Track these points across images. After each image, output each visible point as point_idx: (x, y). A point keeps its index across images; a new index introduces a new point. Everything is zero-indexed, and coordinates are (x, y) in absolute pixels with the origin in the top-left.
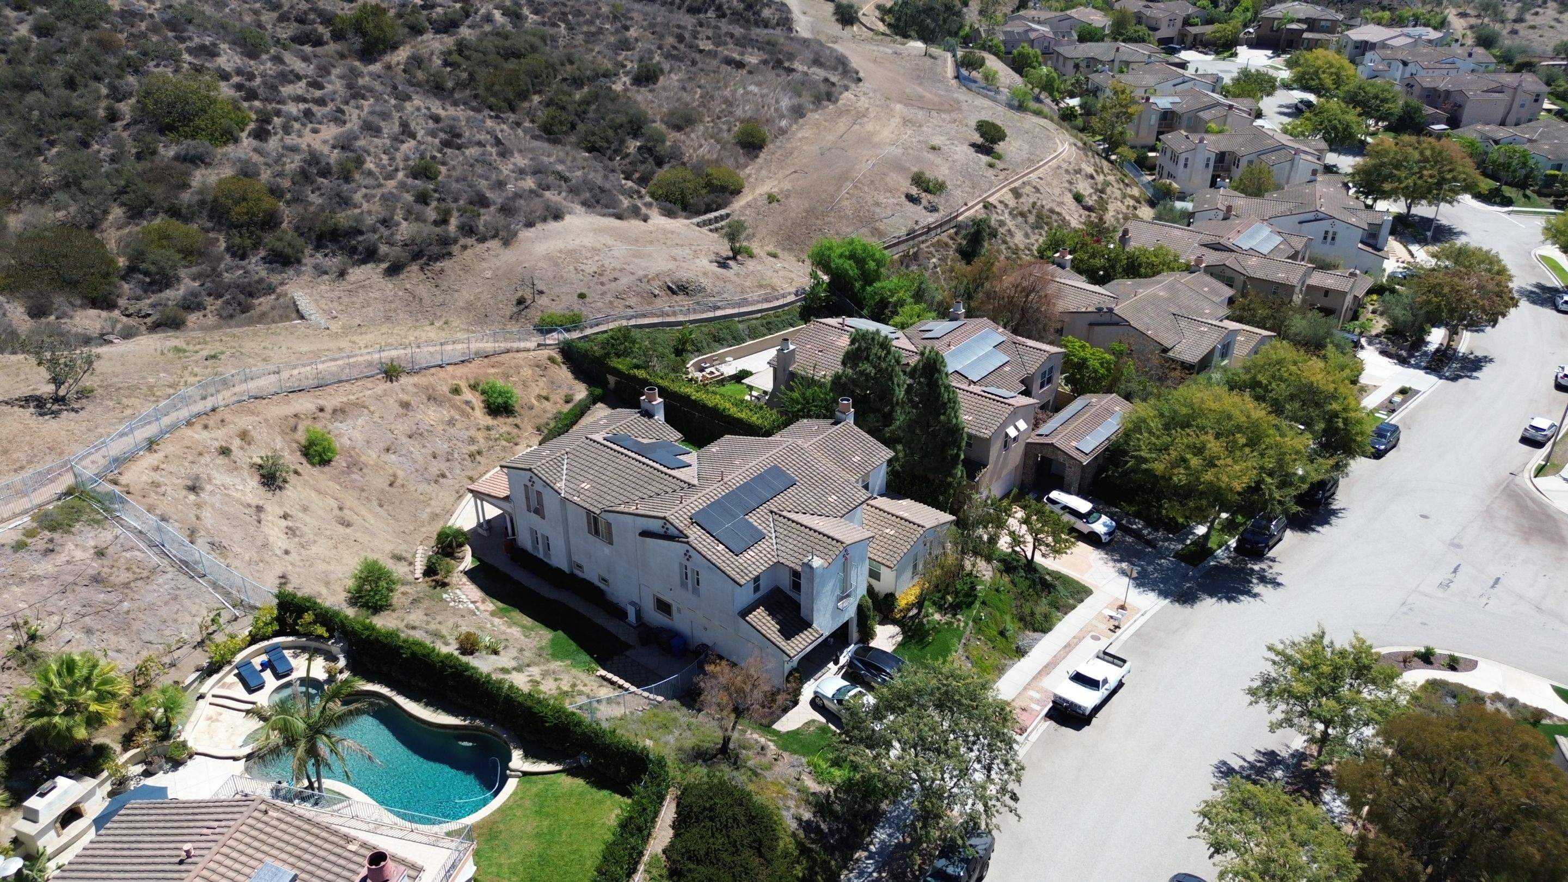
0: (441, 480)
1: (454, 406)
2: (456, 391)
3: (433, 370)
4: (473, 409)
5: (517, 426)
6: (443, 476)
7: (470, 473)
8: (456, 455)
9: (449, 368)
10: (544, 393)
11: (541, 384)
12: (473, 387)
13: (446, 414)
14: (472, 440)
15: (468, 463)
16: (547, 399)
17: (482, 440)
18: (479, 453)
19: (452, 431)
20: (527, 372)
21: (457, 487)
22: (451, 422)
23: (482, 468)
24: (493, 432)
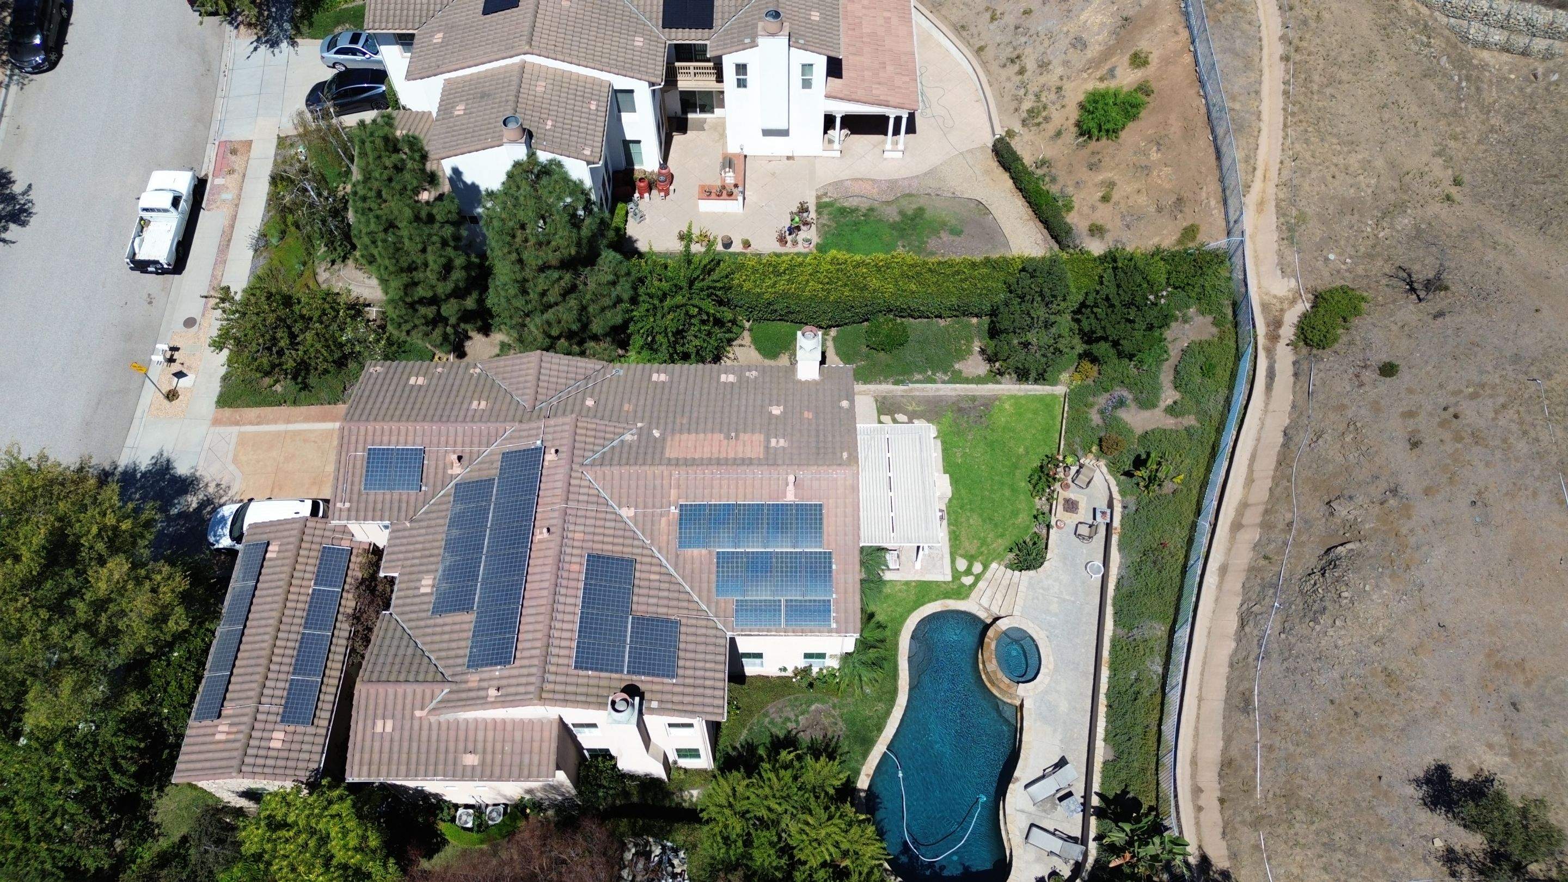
0: (988, 15)
1: (1108, 53)
2: (1138, 60)
3: (1184, 34)
4: (1101, 79)
5: (1059, 134)
6: (993, 19)
7: (990, 53)
8: (1023, 39)
9: (1188, 59)
10: (1116, 196)
11: (1142, 200)
12: (1144, 89)
13: (1097, 42)
14: (1043, 66)
15: (1008, 52)
16: (1105, 199)
17: (1042, 80)
18: (1022, 72)
19: (1063, 43)
20: (1164, 177)
21: (973, 30)
22: (1079, 43)
23: (994, 67)
24: (1053, 96)
